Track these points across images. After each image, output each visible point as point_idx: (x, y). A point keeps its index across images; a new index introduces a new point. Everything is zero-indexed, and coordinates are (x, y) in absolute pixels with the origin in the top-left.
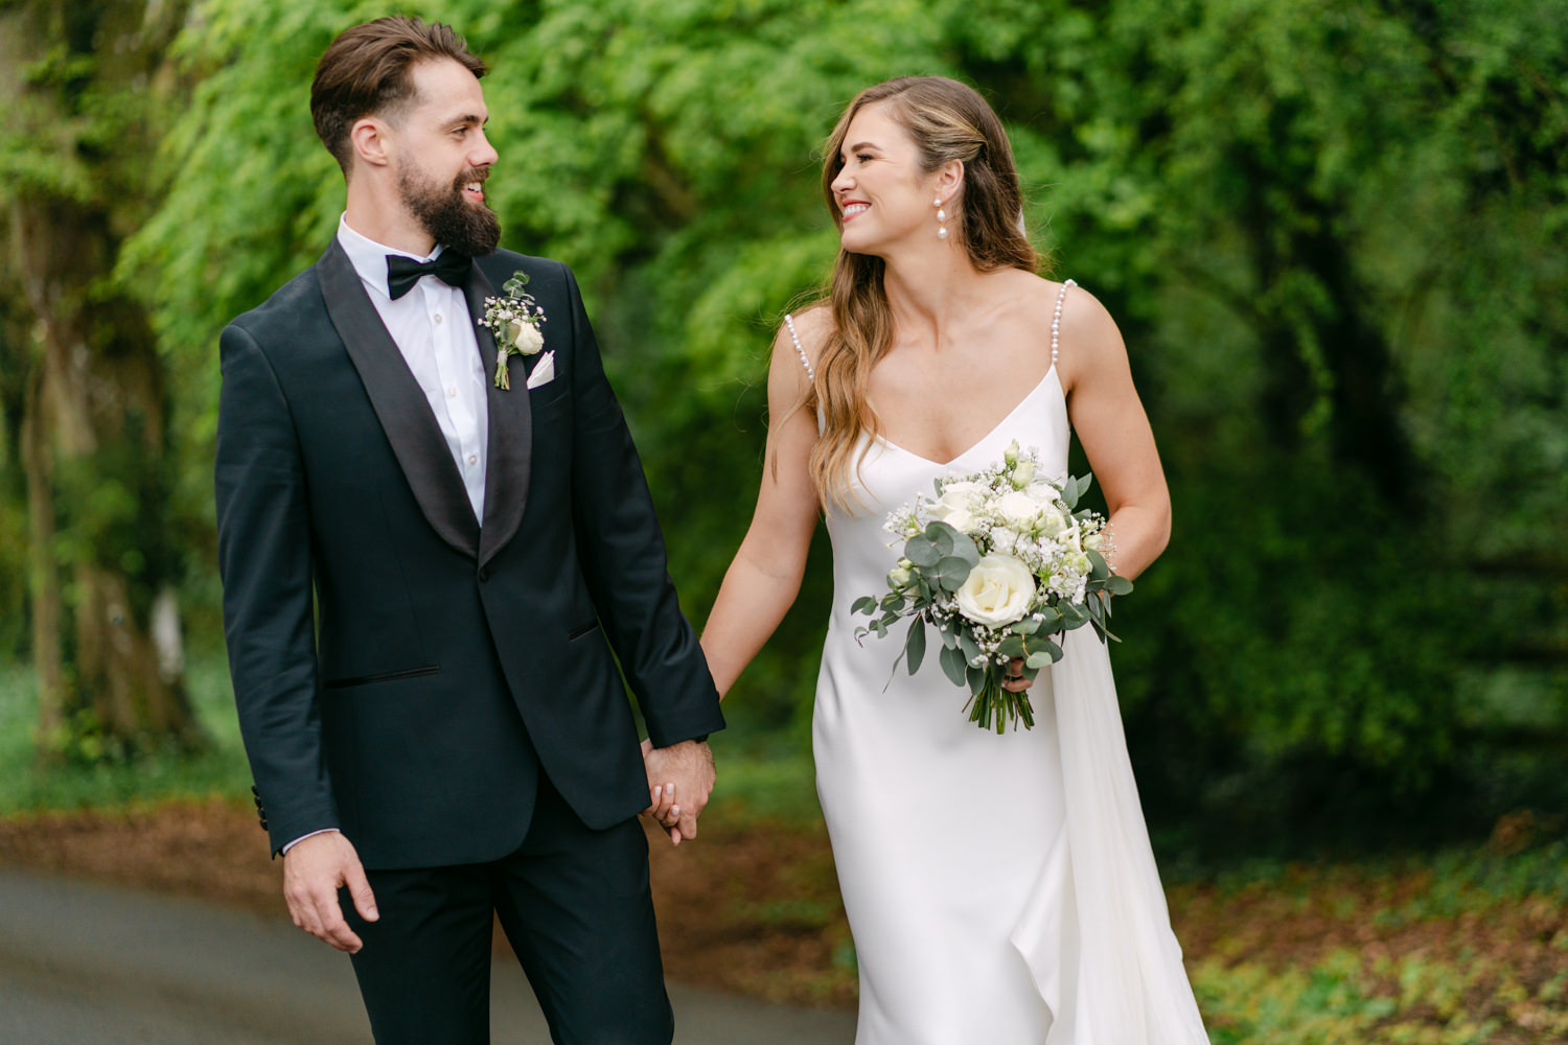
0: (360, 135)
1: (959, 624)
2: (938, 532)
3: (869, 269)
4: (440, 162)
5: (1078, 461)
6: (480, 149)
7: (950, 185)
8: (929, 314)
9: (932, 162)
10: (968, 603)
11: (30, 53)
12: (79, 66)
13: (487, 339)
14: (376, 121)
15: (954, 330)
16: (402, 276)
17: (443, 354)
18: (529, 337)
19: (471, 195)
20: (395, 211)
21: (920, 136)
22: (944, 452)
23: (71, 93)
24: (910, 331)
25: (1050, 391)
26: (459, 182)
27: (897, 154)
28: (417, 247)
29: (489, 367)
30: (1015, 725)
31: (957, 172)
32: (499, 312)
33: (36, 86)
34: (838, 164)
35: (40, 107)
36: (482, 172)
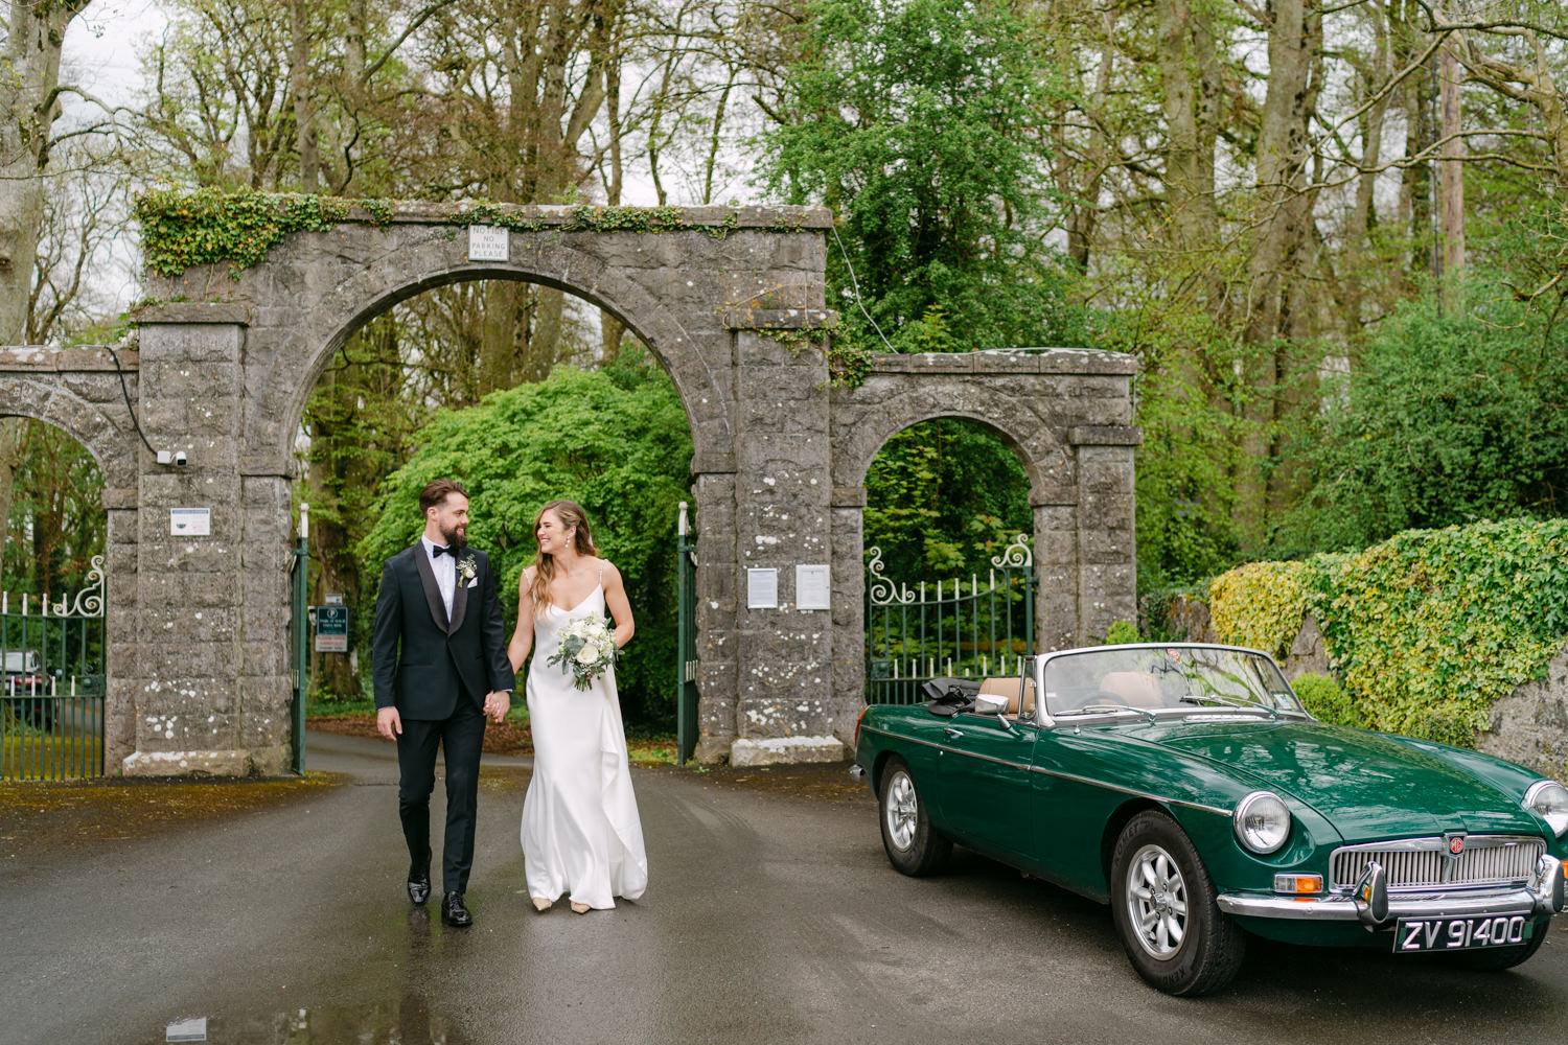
0: (430, 511)
1: (577, 663)
2: (573, 638)
3: (548, 558)
4: (452, 522)
5: (608, 613)
6: (465, 519)
7: (572, 533)
8: (565, 570)
9: (567, 527)
10: (580, 658)
11: (324, 477)
12: (341, 481)
13: (458, 573)
14: (435, 508)
15: (572, 573)
16: (437, 552)
17: (446, 575)
18: (470, 573)
19: (460, 532)
20: (437, 534)
21: (563, 520)
22: (569, 608)
23: (336, 490)
24: (560, 573)
25: (599, 590)
26: (457, 528)
27: (558, 525)
28: (443, 545)
29: (457, 581)
30: (587, 688)
31: (574, 529)
32: (463, 565)
33: (326, 486)
34: (539, 527)
35: (326, 494)
36: (465, 526)
